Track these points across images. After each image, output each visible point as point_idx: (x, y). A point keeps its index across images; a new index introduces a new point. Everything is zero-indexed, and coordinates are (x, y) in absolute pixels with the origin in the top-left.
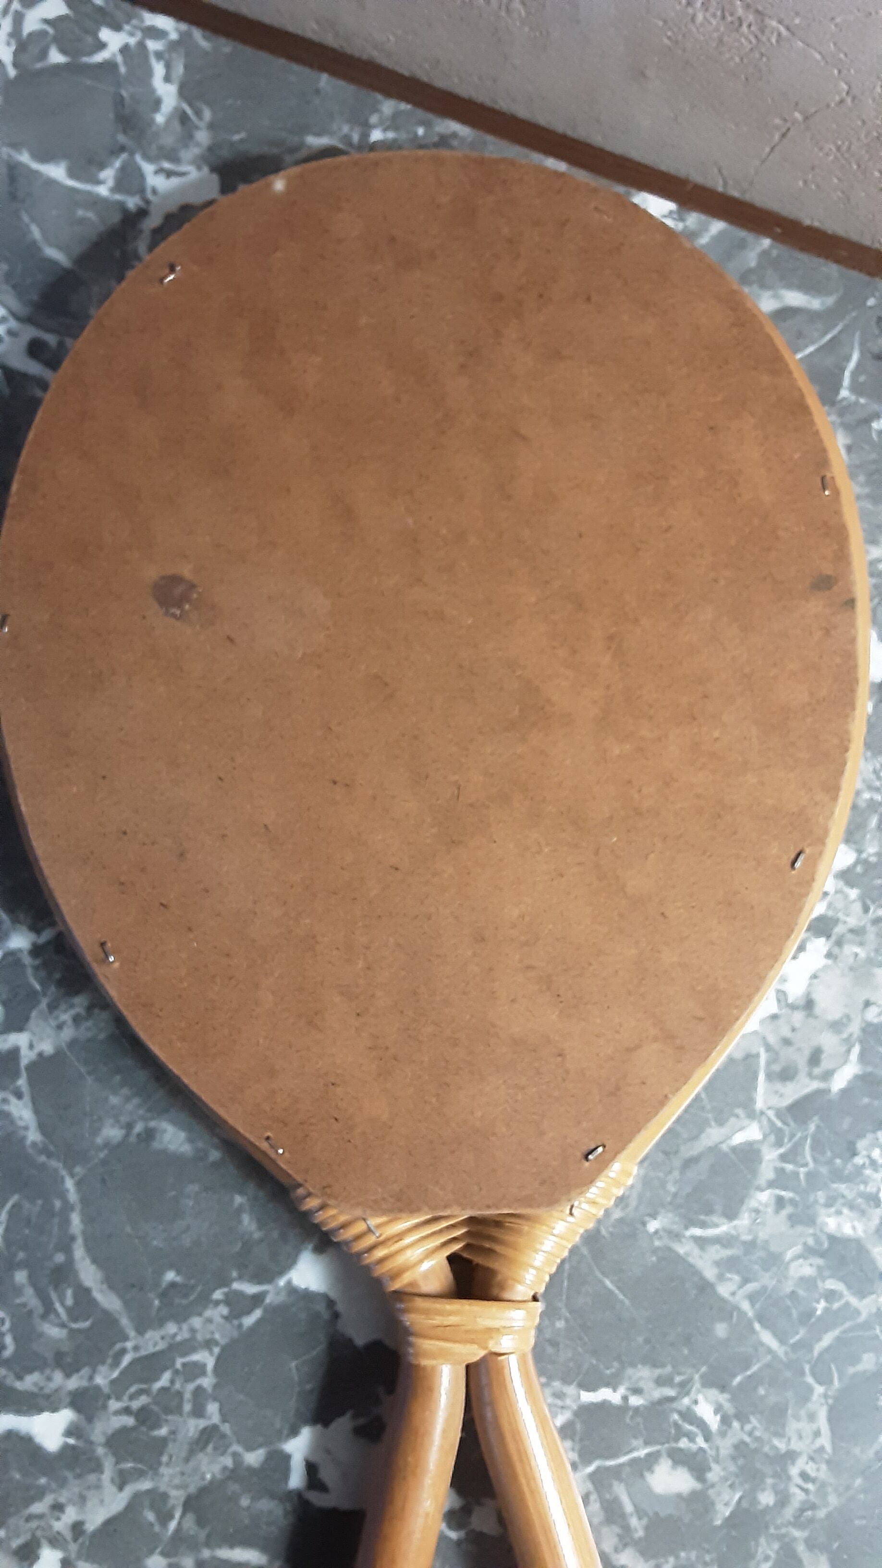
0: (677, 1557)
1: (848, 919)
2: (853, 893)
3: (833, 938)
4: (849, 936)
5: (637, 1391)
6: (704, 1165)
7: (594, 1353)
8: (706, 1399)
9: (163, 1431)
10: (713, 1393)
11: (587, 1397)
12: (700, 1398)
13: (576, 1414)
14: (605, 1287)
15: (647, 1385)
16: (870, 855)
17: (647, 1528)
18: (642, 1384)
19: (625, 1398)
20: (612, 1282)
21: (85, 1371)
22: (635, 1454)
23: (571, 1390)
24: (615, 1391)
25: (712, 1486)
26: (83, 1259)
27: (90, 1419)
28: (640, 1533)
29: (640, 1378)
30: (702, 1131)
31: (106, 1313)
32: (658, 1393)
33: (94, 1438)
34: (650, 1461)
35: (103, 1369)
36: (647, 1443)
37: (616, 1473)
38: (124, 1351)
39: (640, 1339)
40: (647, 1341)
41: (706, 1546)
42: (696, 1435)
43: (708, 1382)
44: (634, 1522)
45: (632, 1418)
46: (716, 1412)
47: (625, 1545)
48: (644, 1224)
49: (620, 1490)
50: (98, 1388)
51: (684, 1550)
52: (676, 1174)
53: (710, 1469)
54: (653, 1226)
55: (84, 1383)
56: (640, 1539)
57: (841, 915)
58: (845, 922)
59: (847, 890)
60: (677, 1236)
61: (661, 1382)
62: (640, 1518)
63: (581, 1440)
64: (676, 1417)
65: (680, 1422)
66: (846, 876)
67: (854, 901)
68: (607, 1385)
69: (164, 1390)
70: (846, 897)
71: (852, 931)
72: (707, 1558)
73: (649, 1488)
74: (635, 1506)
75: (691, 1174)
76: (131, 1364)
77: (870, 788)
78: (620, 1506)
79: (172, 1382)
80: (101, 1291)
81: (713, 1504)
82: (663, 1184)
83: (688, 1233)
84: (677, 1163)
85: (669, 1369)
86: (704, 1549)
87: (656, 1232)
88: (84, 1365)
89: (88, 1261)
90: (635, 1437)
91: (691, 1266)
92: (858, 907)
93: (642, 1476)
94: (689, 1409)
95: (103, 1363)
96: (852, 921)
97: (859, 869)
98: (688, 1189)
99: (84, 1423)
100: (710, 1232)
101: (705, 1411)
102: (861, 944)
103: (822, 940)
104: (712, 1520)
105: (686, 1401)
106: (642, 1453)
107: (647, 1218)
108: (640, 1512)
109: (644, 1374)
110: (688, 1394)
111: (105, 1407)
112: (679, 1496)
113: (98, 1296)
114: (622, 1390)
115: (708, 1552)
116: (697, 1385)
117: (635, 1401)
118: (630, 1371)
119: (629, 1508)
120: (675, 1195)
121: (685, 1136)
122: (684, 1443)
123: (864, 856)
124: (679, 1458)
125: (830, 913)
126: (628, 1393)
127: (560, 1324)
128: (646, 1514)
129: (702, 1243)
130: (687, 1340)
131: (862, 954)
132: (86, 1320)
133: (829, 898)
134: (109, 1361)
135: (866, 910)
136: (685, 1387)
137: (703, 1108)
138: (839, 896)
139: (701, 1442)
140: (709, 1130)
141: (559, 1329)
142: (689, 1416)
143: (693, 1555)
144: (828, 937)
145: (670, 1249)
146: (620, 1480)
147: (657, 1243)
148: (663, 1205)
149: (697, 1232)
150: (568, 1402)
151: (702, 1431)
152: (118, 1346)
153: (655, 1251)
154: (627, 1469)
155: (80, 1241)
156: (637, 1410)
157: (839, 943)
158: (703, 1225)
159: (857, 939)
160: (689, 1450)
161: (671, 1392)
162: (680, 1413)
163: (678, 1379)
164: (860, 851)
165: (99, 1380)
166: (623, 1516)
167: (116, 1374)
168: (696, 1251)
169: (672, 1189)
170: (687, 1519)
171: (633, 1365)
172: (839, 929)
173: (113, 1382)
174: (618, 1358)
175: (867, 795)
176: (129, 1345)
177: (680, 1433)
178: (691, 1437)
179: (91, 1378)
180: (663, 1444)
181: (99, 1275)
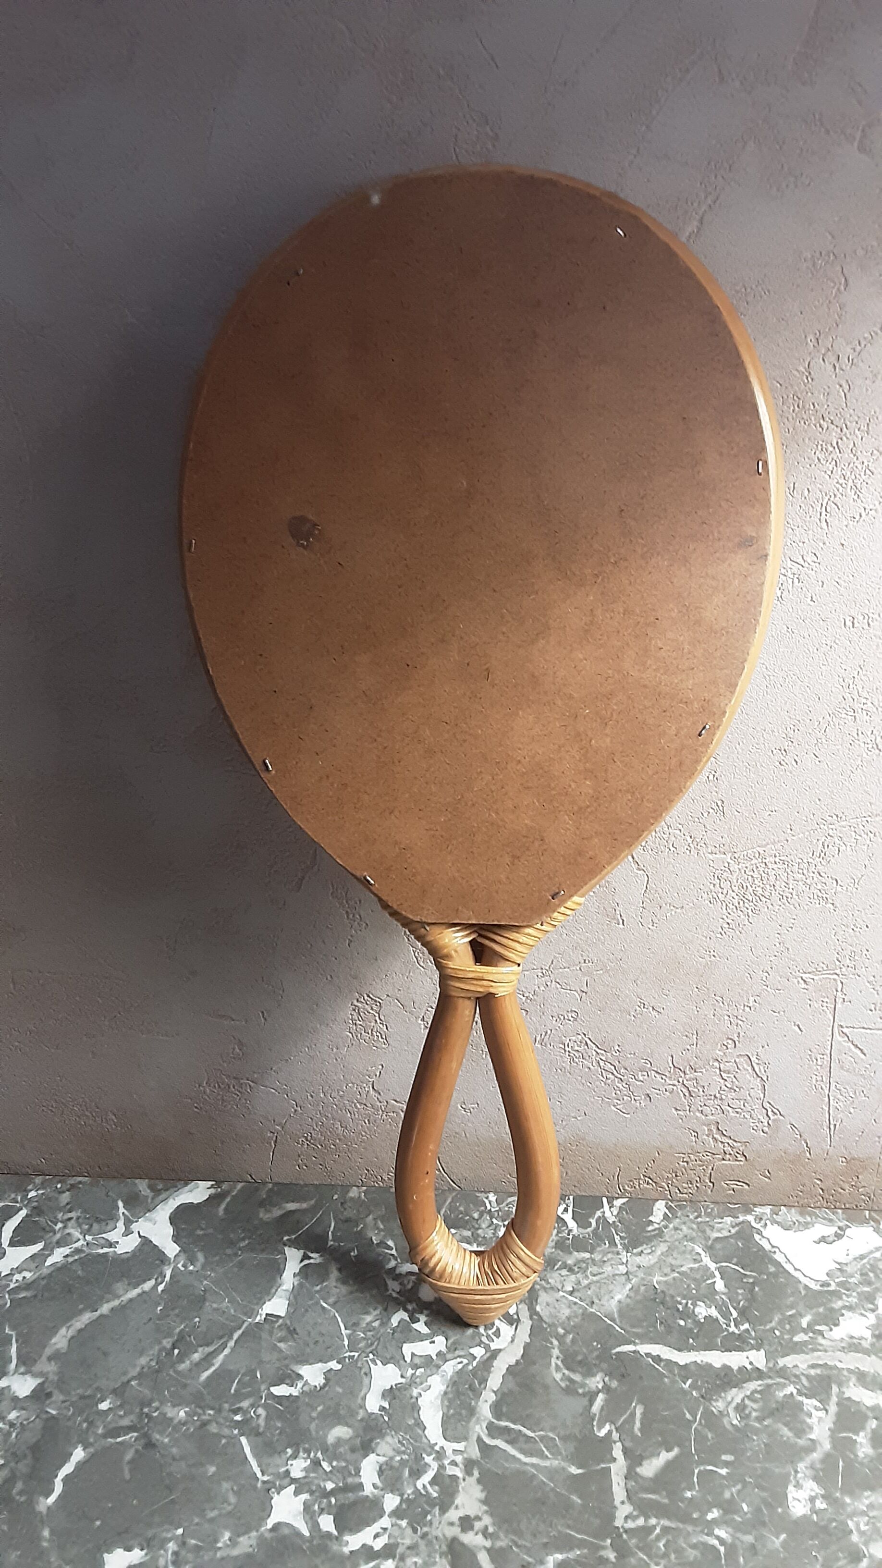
1: (405, 1541)
2: (404, 1523)
3: (398, 1556)
4: (408, 1552)
16: (409, 1495)
57: (399, 1540)
58: (403, 1544)
59: (399, 1522)
66: (397, 1513)
67: (406, 1527)
70: (400, 1527)
71: (409, 1548)
77: (399, 1453)
92: (409, 1531)
96: (408, 1542)
97: (404, 1506)
102: (417, 1555)
103: (390, 1561)
123: (406, 1496)
125: (392, 1541)
131: (419, 1561)
133: (389, 1531)
135: (415, 1531)
138: (394, 1528)
144: (394, 1558)
157: (402, 1558)
159: (414, 1552)
164: (401, 1495)
172: (400, 1550)
175: (398, 1458)
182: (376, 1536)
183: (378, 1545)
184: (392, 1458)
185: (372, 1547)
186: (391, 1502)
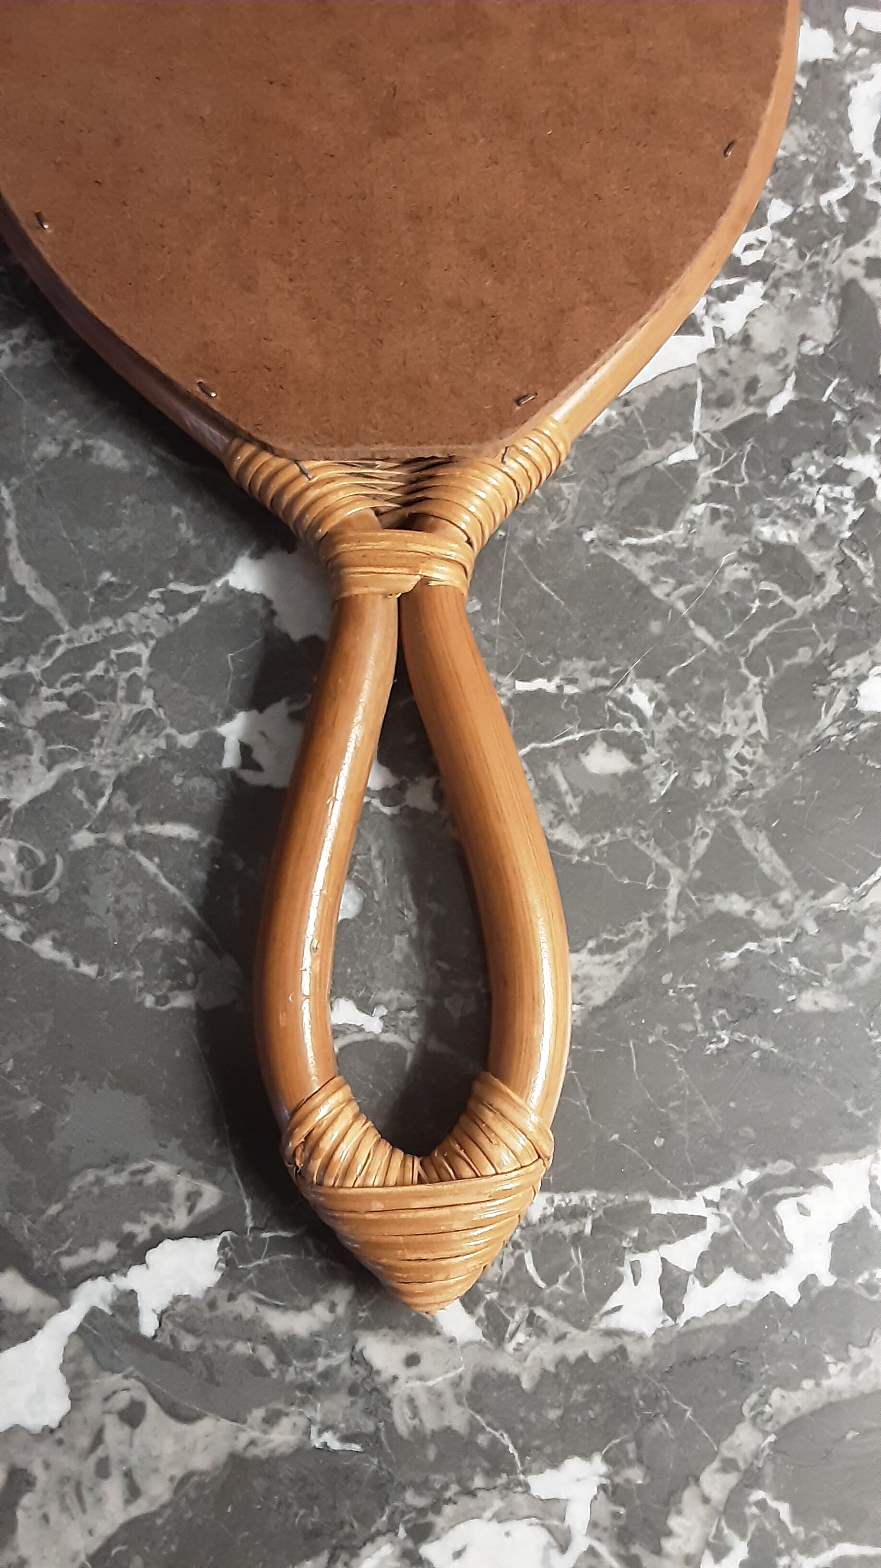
0: (613, 833)
1: (784, 265)
2: (790, 242)
3: (770, 281)
4: (786, 279)
5: (572, 681)
6: (640, 482)
7: (529, 647)
8: (641, 688)
9: (96, 716)
10: (648, 683)
11: (521, 686)
12: (635, 687)
13: (511, 701)
14: (542, 591)
15: (582, 676)
16: (805, 209)
17: (581, 806)
18: (576, 675)
19: (561, 688)
20: (547, 585)
21: (17, 661)
22: (570, 738)
23: (506, 680)
24: (549, 680)
25: (648, 767)
26: (18, 560)
27: (20, 705)
28: (576, 810)
29: (576, 670)
30: (639, 452)
31: (38, 607)
32: (592, 683)
33: (23, 722)
34: (585, 745)
35: (36, 659)
36: (581, 728)
37: (551, 754)
38: (58, 642)
39: (575, 635)
40: (583, 637)
41: (641, 822)
42: (631, 721)
43: (641, 674)
44: (569, 799)
45: (567, 705)
46: (650, 700)
47: (561, 821)
48: (580, 534)
49: (556, 771)
50: (30, 676)
51: (620, 825)
52: (612, 491)
53: (645, 752)
54: (588, 536)
55: (16, 672)
56: (575, 815)
57: (777, 261)
58: (781, 268)
59: (783, 240)
60: (613, 545)
61: (594, 673)
62: (575, 796)
63: (515, 724)
64: (611, 704)
65: (615, 709)
66: (783, 227)
67: (791, 249)
68: (542, 676)
69: (97, 678)
70: (783, 245)
71: (788, 275)
72: (644, 834)
73: (584, 770)
74: (569, 784)
75: (627, 490)
76: (64, 654)
77: (805, 151)
78: (555, 784)
79: (107, 671)
80: (35, 589)
81: (648, 783)
82: (600, 500)
83: (624, 542)
84: (613, 481)
85: (604, 661)
86: (640, 825)
87: (592, 541)
88: (15, 656)
89: (22, 562)
90: (570, 723)
91: (626, 570)
92: (794, 254)
93: (577, 757)
94: (623, 697)
95: (35, 653)
96: (788, 267)
97: (795, 221)
98: (624, 504)
99: (14, 708)
100: (645, 541)
101: (640, 698)
102: (797, 286)
103: (759, 283)
104: (648, 799)
105: (621, 690)
106: (577, 736)
107: (581, 529)
108: (574, 790)
109: (579, 665)
110: (623, 683)
111: (36, 693)
112: (614, 775)
113: (32, 593)
114: (557, 680)
115: (644, 828)
116: (632, 676)
117: (569, 690)
118: (565, 663)
119: (564, 786)
120: (611, 508)
121: (622, 457)
122: (618, 728)
123: (800, 209)
124: (614, 742)
125: (767, 259)
126: (562, 682)
127: (496, 622)
128: (582, 792)
129: (636, 550)
130: (622, 635)
131: (798, 295)
132: (18, 615)
133: (766, 246)
134: (42, 651)
135: (802, 256)
136: (619, 678)
137: (640, 432)
138: (776, 244)
139: (635, 727)
140: (645, 452)
141: (495, 626)
142: (624, 703)
143: (629, 831)
144: (765, 281)
145: (607, 557)
146: (554, 759)
147: (592, 551)
148: (599, 518)
149: (633, 541)
150: (503, 690)
151: (637, 716)
152: (52, 638)
153: (591, 558)
154: (562, 752)
155: (15, 544)
156: (571, 697)
157: (776, 285)
158: (639, 535)
159: (794, 282)
160: (624, 733)
161: (606, 682)
162: (614, 700)
163: (612, 670)
164: (796, 206)
165: (31, 669)
166: (558, 794)
167: (48, 664)
168: (631, 558)
169: (607, 502)
170: (623, 796)
171: (569, 658)
172: (776, 274)
173: (44, 671)
174: (553, 651)
175: (802, 158)
176: (62, 637)
177: (613, 721)
178: (627, 724)
179: (23, 667)
180: (599, 728)
181: (34, 574)
182: (748, 247)
183: (749, 259)
184: (794, 156)
185: (739, 260)
186: (778, 210)
